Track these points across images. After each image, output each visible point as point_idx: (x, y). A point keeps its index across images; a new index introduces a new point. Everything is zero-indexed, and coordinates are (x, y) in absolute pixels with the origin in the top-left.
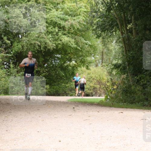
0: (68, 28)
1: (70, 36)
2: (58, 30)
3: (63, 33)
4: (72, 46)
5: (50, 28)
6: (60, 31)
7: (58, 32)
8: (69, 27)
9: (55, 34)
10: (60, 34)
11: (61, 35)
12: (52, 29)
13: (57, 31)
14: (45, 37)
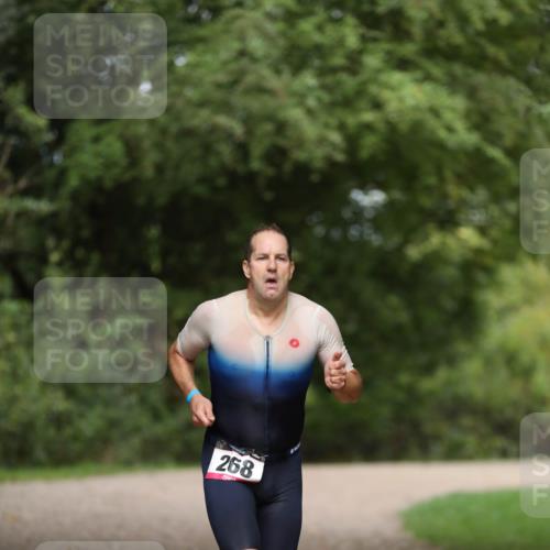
0: (426, 21)
1: (436, 71)
2: (364, 39)
3: (389, 53)
4: (451, 141)
5: (306, 26)
6: (375, 40)
7: (361, 52)
8: (431, 16)
9: (338, 60)
10: (372, 61)
11: (379, 71)
12: (320, 28)
13: (352, 40)
14: (274, 82)
